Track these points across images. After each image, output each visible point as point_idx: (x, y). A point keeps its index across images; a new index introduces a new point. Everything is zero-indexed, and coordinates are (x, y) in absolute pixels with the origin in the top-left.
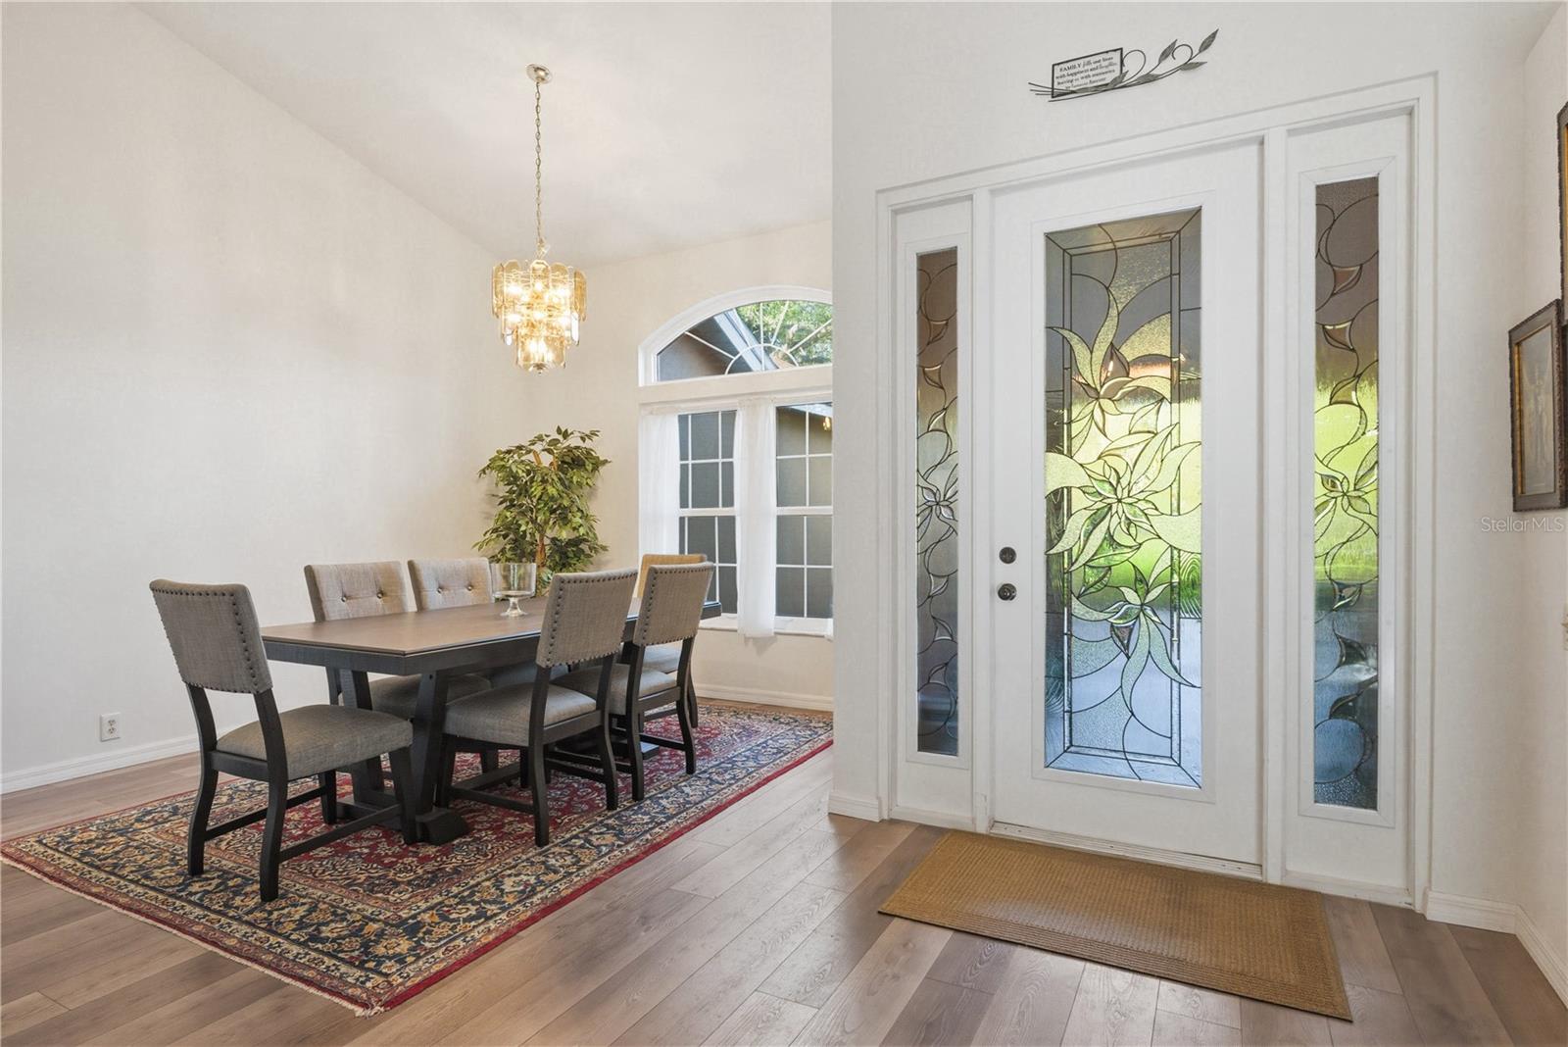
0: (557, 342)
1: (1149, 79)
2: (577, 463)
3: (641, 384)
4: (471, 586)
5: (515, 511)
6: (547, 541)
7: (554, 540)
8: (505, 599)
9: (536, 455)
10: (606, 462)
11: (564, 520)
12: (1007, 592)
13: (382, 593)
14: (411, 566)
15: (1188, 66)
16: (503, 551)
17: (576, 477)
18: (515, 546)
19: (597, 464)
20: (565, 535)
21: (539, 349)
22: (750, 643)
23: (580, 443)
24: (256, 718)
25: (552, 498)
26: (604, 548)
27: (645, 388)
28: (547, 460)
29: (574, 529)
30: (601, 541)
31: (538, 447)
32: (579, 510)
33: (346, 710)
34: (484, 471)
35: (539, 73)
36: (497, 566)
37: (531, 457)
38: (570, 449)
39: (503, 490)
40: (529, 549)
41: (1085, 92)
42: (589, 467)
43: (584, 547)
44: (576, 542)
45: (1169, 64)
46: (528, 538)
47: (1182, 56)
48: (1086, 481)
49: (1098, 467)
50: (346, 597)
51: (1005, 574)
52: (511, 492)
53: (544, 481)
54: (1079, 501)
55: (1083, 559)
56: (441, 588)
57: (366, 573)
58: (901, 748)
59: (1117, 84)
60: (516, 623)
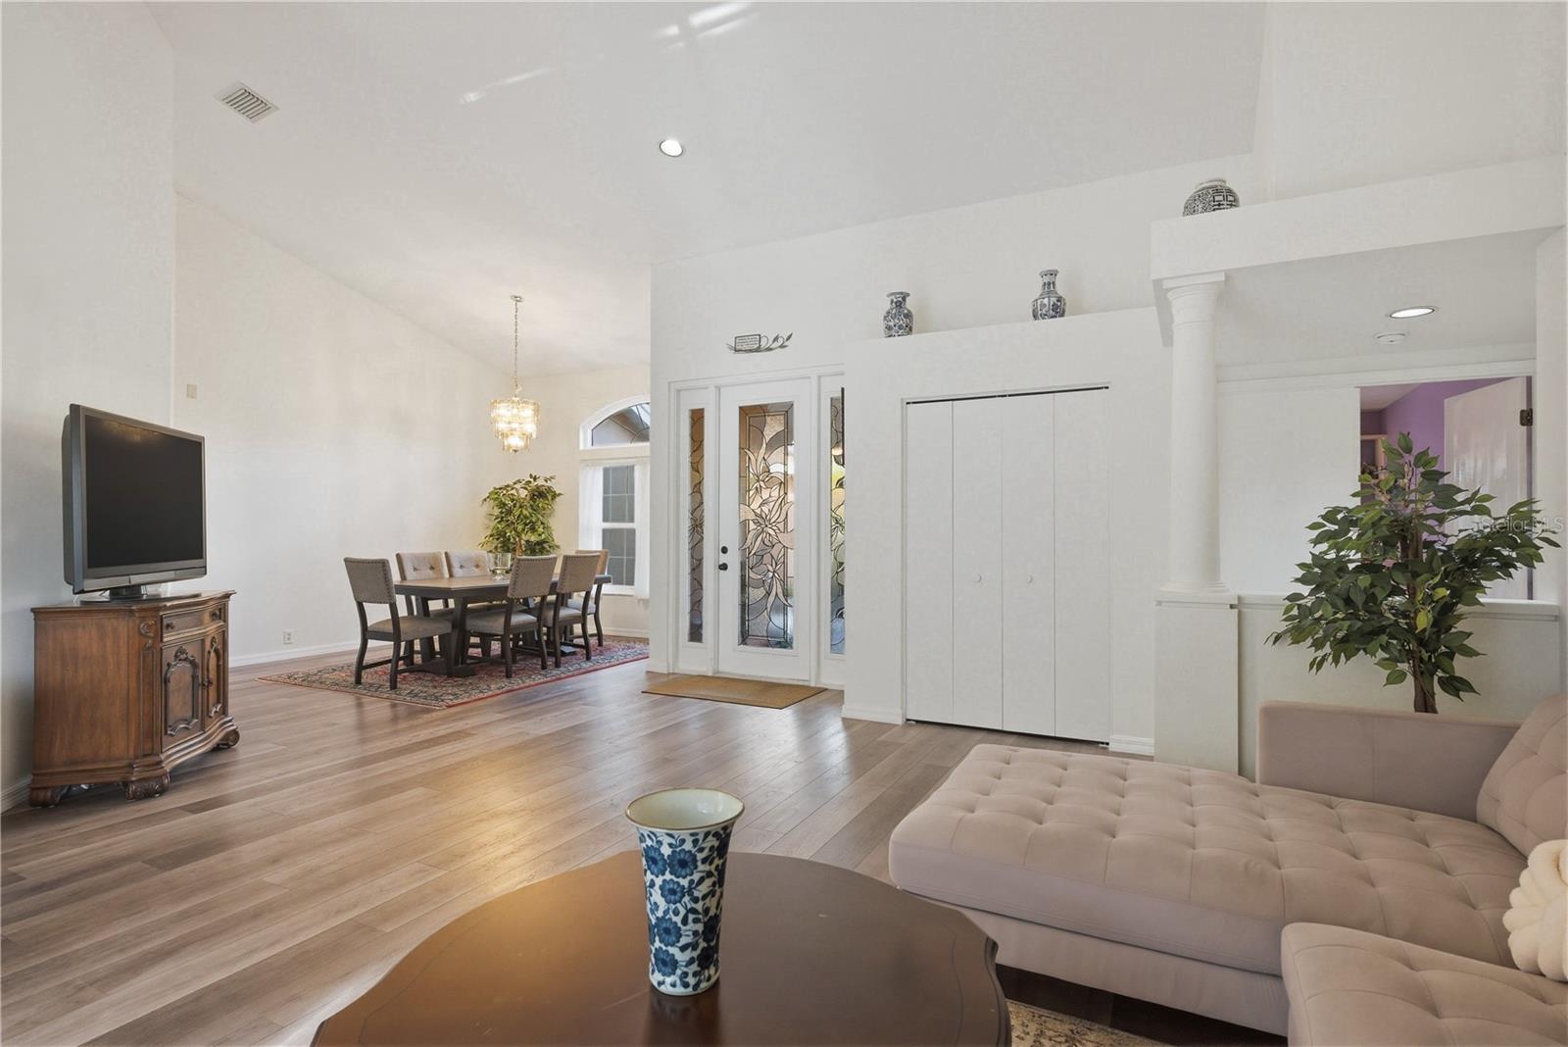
0: (527, 437)
1: (769, 349)
2: (542, 495)
3: (581, 447)
4: (477, 566)
5: (503, 524)
6: (523, 542)
7: (527, 541)
8: (494, 572)
9: (517, 491)
10: (560, 494)
11: (533, 530)
12: (724, 567)
13: (432, 568)
14: (446, 554)
15: (782, 346)
16: (496, 548)
17: (541, 503)
18: (503, 542)
19: (555, 496)
20: (533, 538)
21: (515, 441)
22: (641, 602)
23: (544, 483)
24: (390, 617)
25: (526, 517)
26: (558, 547)
27: (584, 451)
28: (523, 493)
29: (540, 535)
30: (557, 541)
31: (518, 486)
32: (542, 523)
33: (417, 618)
34: (485, 500)
35: (517, 299)
36: (490, 554)
37: (514, 492)
38: (538, 487)
39: (497, 511)
40: (511, 547)
41: (746, 351)
42: (550, 498)
43: (546, 545)
44: (540, 543)
45: (776, 344)
46: (512, 540)
47: (780, 341)
48: (754, 517)
49: (758, 511)
50: (415, 569)
51: (724, 558)
52: (501, 513)
53: (521, 507)
54: (752, 526)
55: (753, 552)
56: (461, 567)
57: (424, 558)
58: (680, 640)
59: (758, 350)
60: (500, 580)
